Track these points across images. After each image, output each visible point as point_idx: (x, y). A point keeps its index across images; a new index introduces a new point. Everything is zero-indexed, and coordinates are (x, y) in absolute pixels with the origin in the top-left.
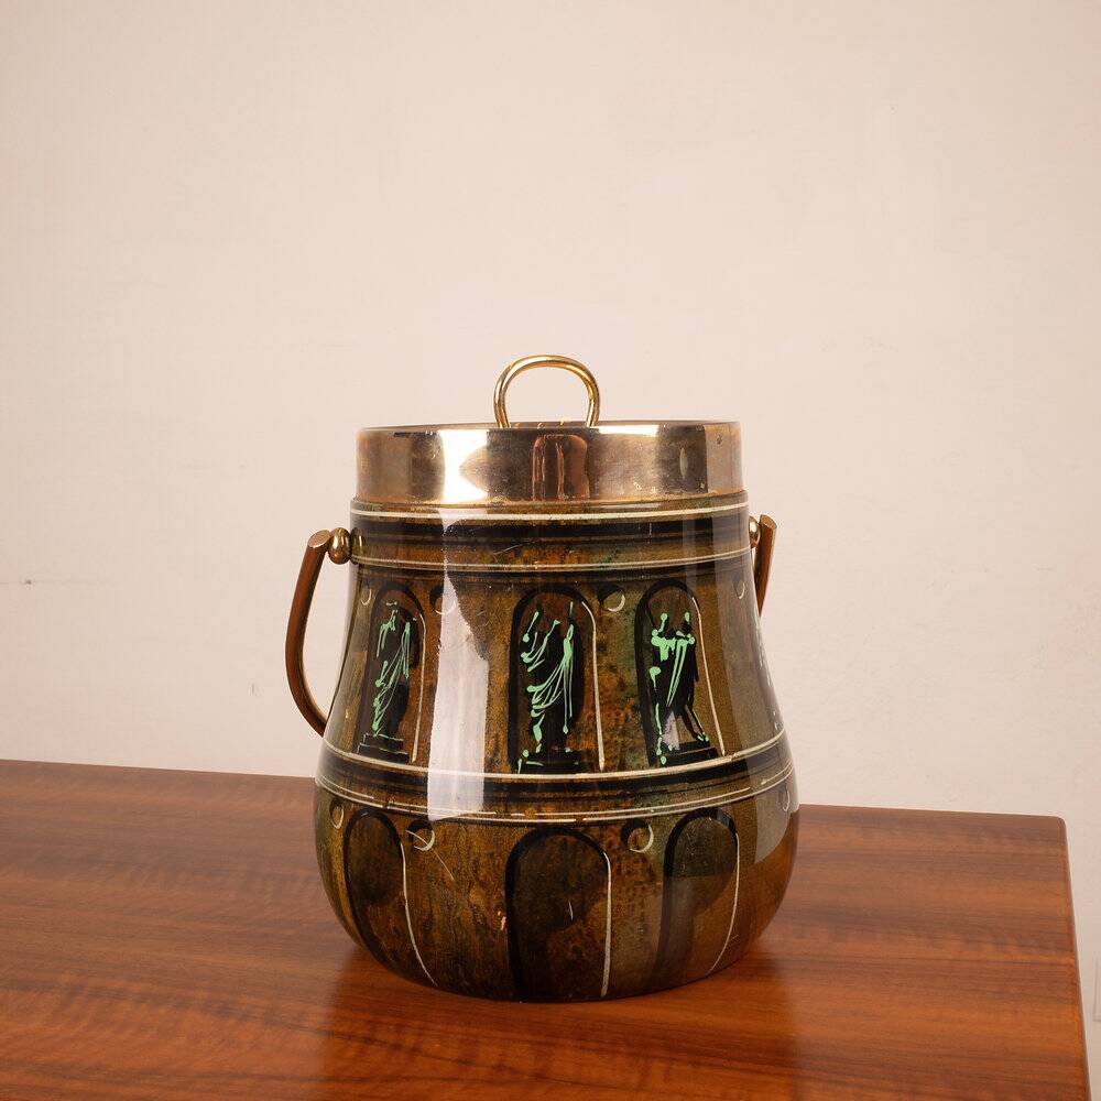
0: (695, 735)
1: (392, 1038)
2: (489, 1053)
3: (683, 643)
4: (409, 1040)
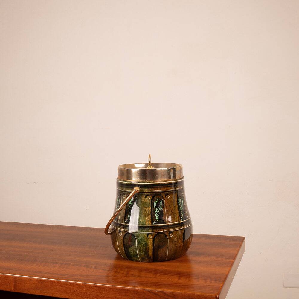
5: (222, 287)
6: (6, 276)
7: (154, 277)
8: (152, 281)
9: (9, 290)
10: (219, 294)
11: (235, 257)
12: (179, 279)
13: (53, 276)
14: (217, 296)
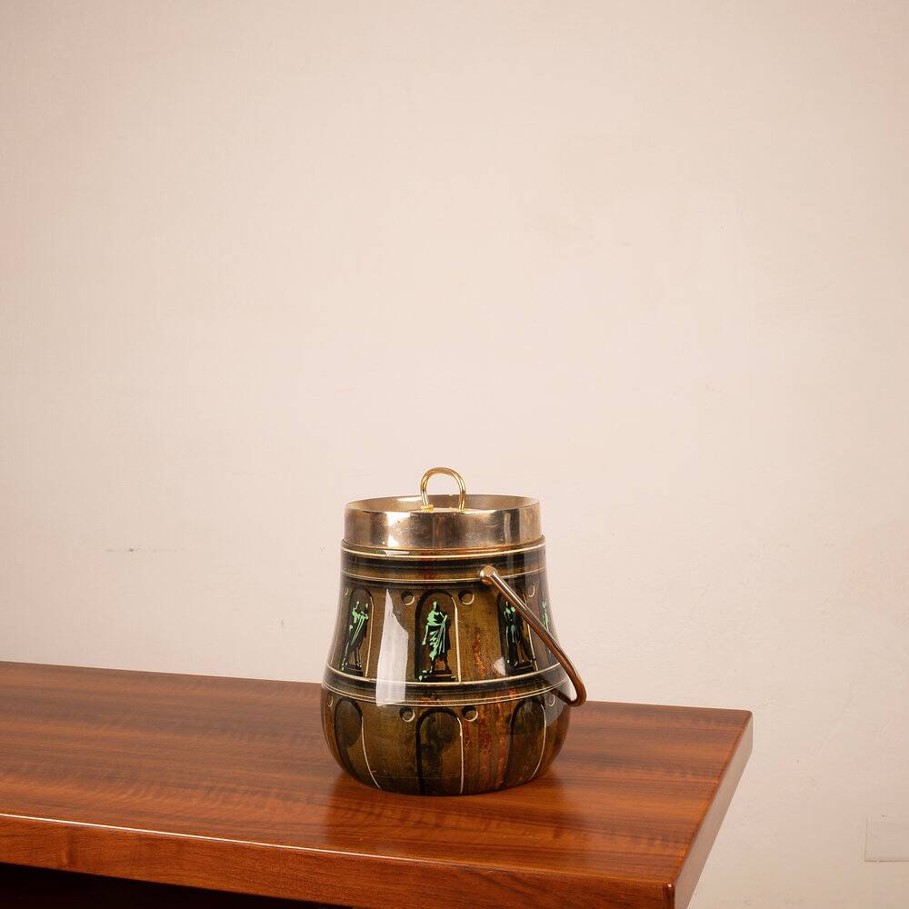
0: (356, 662)
1: (369, 810)
2: (415, 816)
3: (363, 618)
4: (377, 811)
5: (684, 858)
6: (45, 824)
7: (483, 827)
8: (476, 841)
9: (53, 865)
10: (673, 880)
11: (723, 770)
12: (557, 835)
13: (185, 824)
14: (670, 886)
